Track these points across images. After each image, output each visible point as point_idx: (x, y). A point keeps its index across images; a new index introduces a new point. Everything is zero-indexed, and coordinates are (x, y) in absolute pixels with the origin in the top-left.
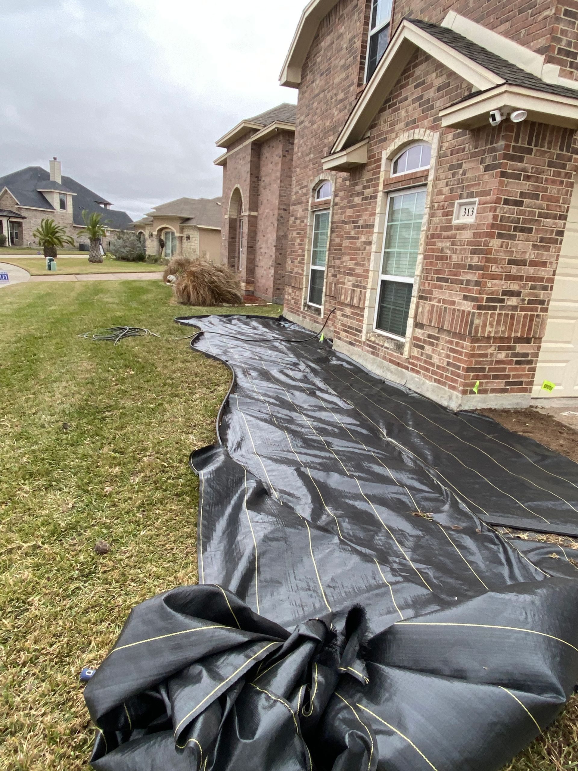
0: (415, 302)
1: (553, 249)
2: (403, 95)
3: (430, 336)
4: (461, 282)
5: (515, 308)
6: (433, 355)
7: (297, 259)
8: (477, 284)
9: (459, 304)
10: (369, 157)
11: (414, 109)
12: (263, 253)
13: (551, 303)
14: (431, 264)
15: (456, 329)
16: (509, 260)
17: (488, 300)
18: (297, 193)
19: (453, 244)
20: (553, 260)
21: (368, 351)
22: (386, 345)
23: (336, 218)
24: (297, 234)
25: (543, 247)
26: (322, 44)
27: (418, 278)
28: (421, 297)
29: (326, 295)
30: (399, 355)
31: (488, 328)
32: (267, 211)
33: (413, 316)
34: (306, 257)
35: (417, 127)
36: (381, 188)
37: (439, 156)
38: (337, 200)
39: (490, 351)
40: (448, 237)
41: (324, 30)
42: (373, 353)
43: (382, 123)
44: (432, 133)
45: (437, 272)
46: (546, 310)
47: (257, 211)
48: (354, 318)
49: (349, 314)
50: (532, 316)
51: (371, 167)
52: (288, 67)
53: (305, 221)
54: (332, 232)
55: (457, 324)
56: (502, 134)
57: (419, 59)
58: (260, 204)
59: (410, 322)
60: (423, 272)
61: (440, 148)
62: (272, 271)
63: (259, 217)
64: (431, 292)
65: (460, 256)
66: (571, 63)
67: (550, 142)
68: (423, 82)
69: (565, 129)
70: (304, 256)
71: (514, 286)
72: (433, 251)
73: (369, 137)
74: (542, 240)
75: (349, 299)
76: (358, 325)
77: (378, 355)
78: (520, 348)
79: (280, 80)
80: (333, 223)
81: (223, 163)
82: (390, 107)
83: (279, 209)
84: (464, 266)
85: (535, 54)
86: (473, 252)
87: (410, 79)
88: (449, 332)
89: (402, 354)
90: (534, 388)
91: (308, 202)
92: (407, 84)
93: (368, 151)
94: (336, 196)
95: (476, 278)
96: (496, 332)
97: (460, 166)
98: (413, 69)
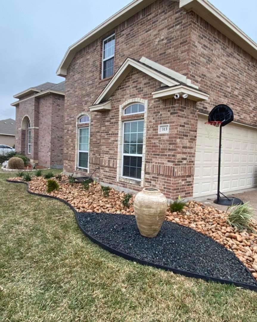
0: (144, 164)
1: (194, 143)
2: (127, 85)
3: (153, 177)
4: (166, 155)
5: (185, 164)
6: (156, 185)
7: (70, 148)
8: (173, 156)
9: (166, 164)
10: (112, 107)
11: (134, 90)
12: (43, 146)
13: (195, 162)
14: (150, 149)
15: (166, 173)
16: (183, 147)
17: (178, 162)
18: (67, 120)
19: (160, 141)
20: (194, 146)
21: (120, 186)
22: (131, 182)
23: (93, 130)
24: (70, 137)
25: (191, 142)
26: (78, 61)
27: (145, 154)
28: (146, 162)
29: (90, 163)
30: (138, 186)
31: (179, 173)
32: (44, 127)
33: (144, 170)
34: (76, 147)
35: (136, 97)
36: (120, 119)
37: (149, 108)
38: (92, 123)
39: (180, 181)
40: (157, 138)
41: (78, 56)
42: (124, 187)
43: (118, 95)
44: (144, 100)
45: (153, 152)
46: (194, 164)
47: (38, 127)
48: (111, 172)
49: (108, 171)
50: (191, 167)
51: (113, 111)
52: (61, 68)
53: (74, 131)
54: (91, 136)
55: (166, 172)
56: (176, 102)
57: (134, 73)
58: (40, 123)
59: (143, 172)
60: (146, 152)
61: (148, 106)
62: (50, 153)
63: (40, 129)
64: (151, 160)
65: (164, 145)
66: (194, 79)
67: (190, 105)
68: (137, 81)
69: (194, 101)
70: (75, 146)
71: (185, 156)
72: (150, 144)
73: (111, 100)
74: (191, 139)
75: (107, 164)
76: (114, 175)
77: (126, 187)
78: (188, 179)
79: (56, 73)
80: (91, 132)
81: (17, 105)
82: (121, 89)
83: (52, 126)
84: (166, 149)
85: (182, 75)
86: (170, 144)
87: (130, 79)
88: (163, 175)
89: (140, 186)
90: (194, 194)
91: (75, 123)
92: (129, 81)
93: (111, 105)
94: (92, 121)
95: (173, 154)
96: (181, 174)
97: (159, 112)
98: (131, 75)
